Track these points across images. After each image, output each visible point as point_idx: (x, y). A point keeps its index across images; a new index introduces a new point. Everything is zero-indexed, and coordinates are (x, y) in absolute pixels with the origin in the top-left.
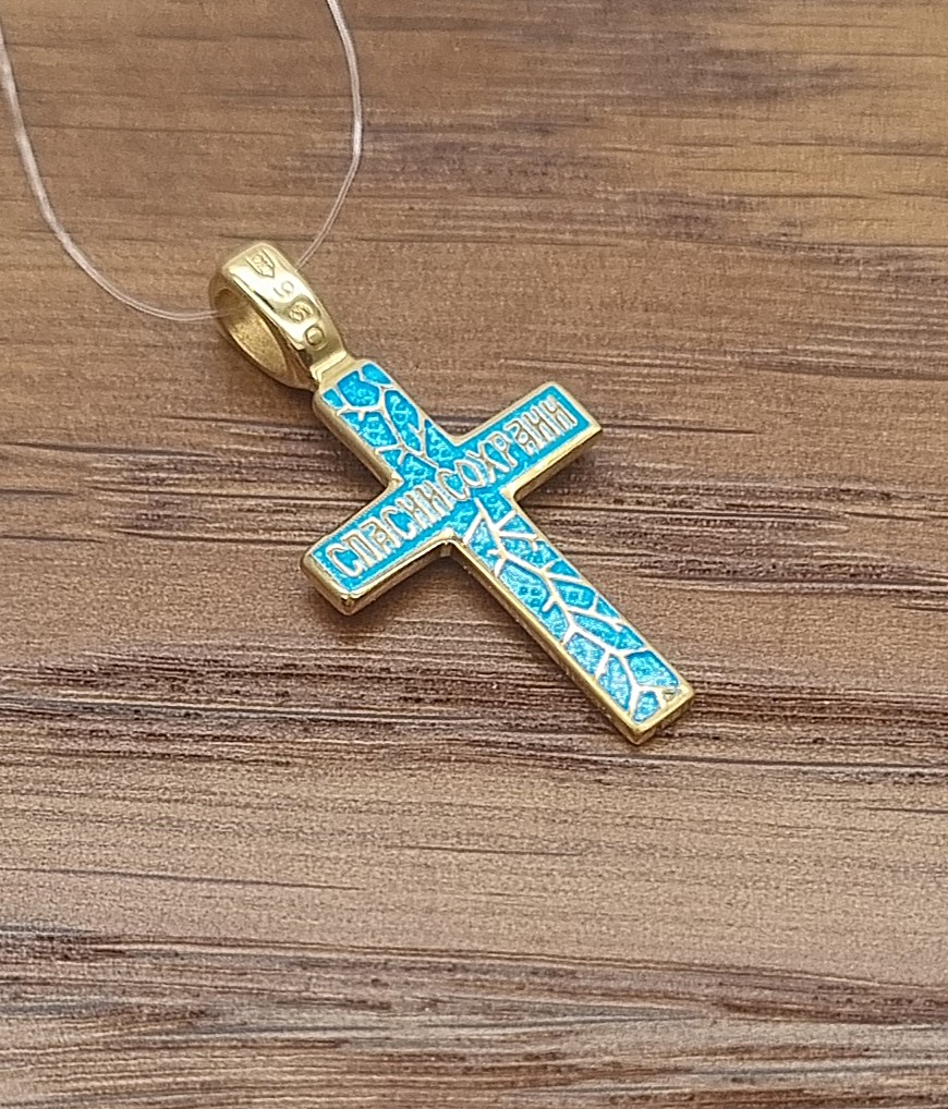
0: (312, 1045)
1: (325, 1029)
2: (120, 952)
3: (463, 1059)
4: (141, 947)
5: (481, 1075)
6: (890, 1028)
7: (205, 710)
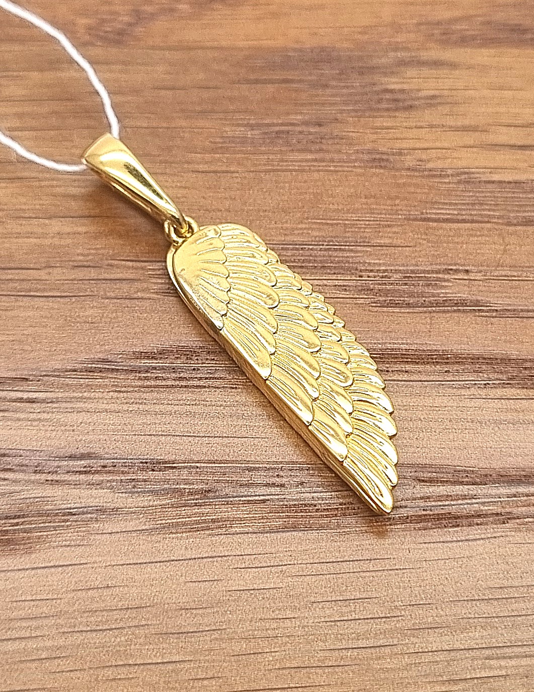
0: (255, 502)
1: (259, 496)
2: (175, 467)
3: (315, 506)
4: (183, 465)
5: (323, 512)
6: (484, 486)
7: (201, 367)
